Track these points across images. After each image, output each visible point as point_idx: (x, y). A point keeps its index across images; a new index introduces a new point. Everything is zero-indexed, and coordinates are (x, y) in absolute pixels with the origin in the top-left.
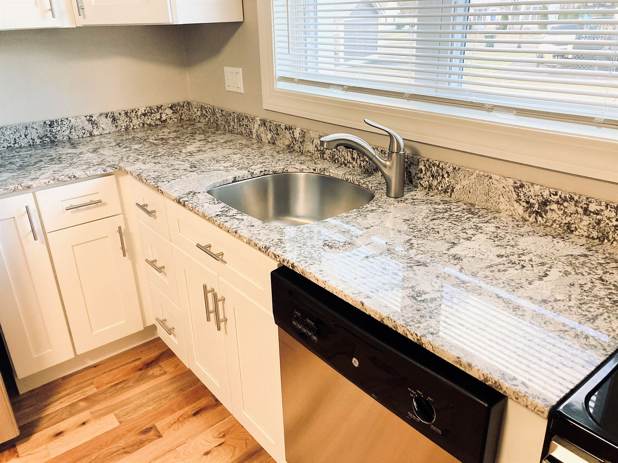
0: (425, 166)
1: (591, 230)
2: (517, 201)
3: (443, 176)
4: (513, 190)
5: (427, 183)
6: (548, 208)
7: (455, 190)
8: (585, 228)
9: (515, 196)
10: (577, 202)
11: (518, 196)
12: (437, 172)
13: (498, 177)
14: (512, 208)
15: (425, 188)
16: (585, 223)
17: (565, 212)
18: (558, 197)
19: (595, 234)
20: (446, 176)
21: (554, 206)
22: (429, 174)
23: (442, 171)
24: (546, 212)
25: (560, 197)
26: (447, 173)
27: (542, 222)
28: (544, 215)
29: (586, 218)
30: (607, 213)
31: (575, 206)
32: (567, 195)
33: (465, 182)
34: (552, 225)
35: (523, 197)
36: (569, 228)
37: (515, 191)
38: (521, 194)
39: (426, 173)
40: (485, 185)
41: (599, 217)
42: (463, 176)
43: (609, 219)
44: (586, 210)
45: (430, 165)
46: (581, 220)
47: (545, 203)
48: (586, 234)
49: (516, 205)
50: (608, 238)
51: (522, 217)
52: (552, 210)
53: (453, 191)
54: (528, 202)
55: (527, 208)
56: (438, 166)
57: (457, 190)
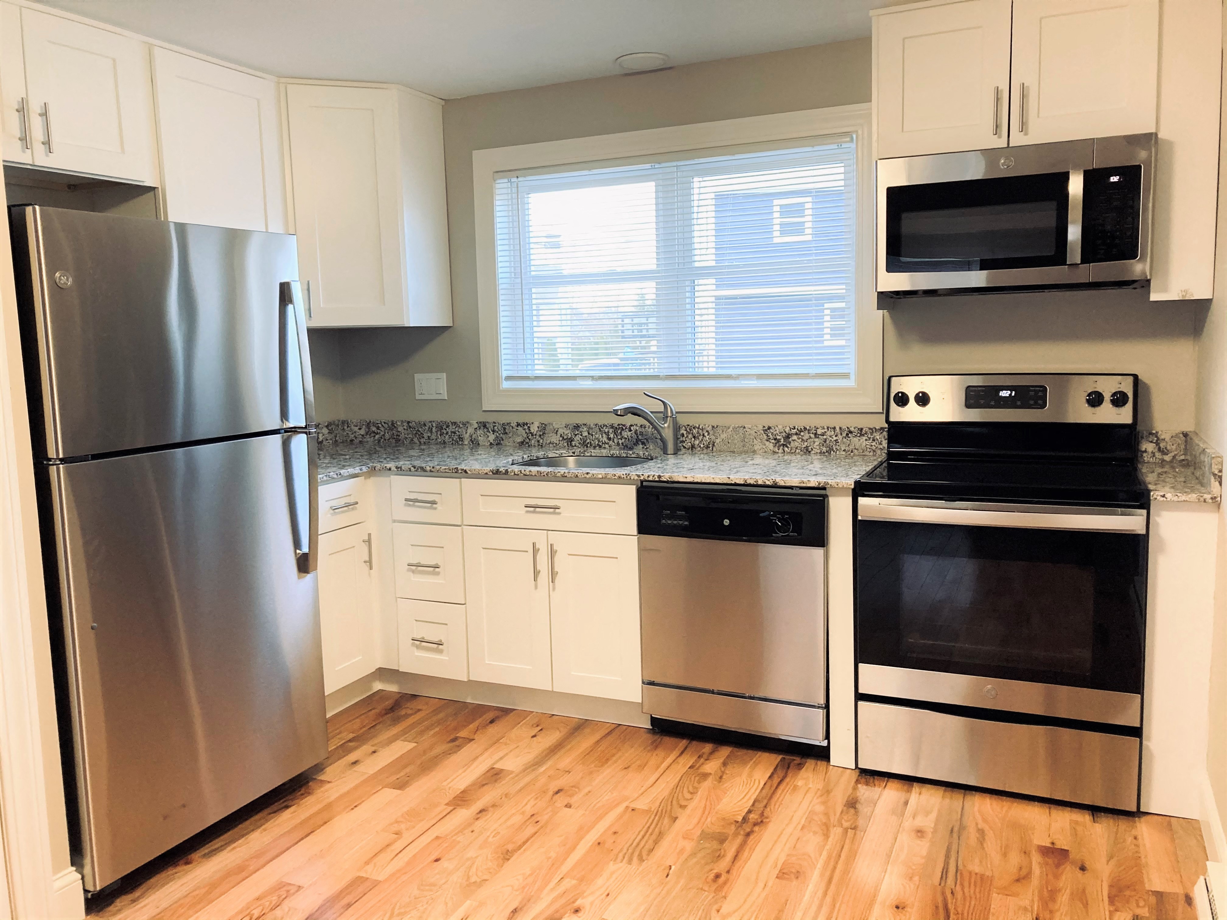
0: (686, 430)
1: (821, 447)
2: (767, 441)
3: (703, 435)
4: (763, 433)
5: (690, 444)
6: (790, 440)
7: (715, 444)
8: (818, 447)
9: (765, 437)
10: (809, 430)
11: (768, 436)
12: (698, 433)
13: (750, 426)
14: (764, 447)
15: (688, 449)
16: (817, 443)
17: (802, 440)
18: (796, 430)
19: (824, 449)
20: (706, 434)
21: (795, 437)
22: (690, 436)
23: (703, 431)
24: (790, 443)
25: (798, 430)
26: (707, 431)
27: (789, 451)
28: (788, 446)
29: (816, 440)
30: (828, 433)
31: (809, 433)
32: (802, 427)
33: (724, 436)
34: (796, 451)
35: (771, 436)
36: (807, 450)
37: (765, 433)
38: (770, 434)
39: (687, 436)
40: (741, 434)
41: (825, 437)
42: (721, 431)
43: (831, 437)
44: (816, 434)
45: (690, 428)
46: (814, 442)
47: (788, 436)
48: (819, 451)
49: (767, 443)
50: (833, 449)
51: (773, 452)
52: (794, 440)
53: (713, 445)
54: (775, 439)
55: (776, 443)
56: (698, 428)
57: (717, 444)
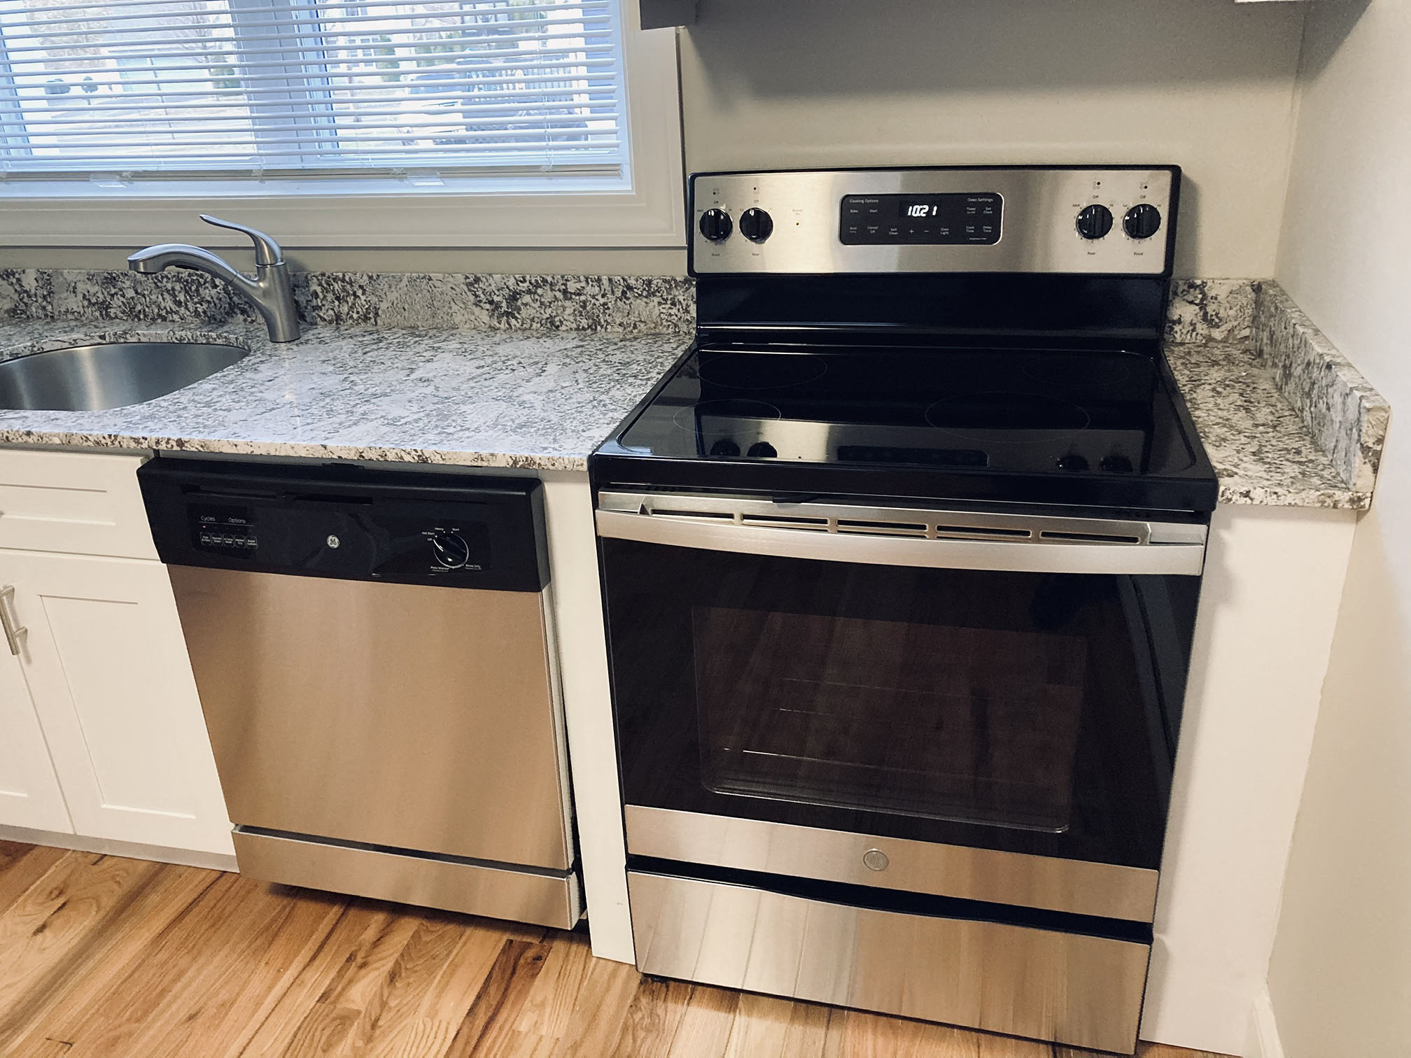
0: (320, 285)
1: (578, 319)
2: (476, 305)
3: (354, 294)
4: (466, 290)
5: (331, 312)
6: (519, 303)
7: (380, 312)
8: (572, 318)
9: (472, 298)
10: (551, 284)
11: (476, 296)
12: (344, 290)
13: (440, 276)
14: (473, 318)
15: (331, 322)
16: (569, 311)
17: (542, 303)
18: (527, 284)
19: (584, 323)
20: (359, 293)
21: (527, 298)
22: (330, 296)
23: (352, 286)
24: (519, 310)
25: (530, 283)
26: (361, 287)
27: (518, 325)
28: (517, 315)
29: (568, 303)
30: (589, 289)
31: (552, 290)
32: (538, 278)
33: (393, 296)
34: (531, 325)
35: (482, 296)
36: (552, 323)
37: (469, 290)
38: (480, 293)
39: (325, 297)
40: (425, 292)
41: (583, 298)
42: (387, 286)
43: (593, 297)
44: (565, 292)
45: (328, 281)
46: (564, 308)
47: (514, 297)
48: (574, 326)
49: (477, 310)
50: (599, 323)
51: (490, 327)
52: (526, 305)
53: (377, 314)
54: (491, 302)
55: (493, 310)
56: (343, 280)
57: (384, 311)
